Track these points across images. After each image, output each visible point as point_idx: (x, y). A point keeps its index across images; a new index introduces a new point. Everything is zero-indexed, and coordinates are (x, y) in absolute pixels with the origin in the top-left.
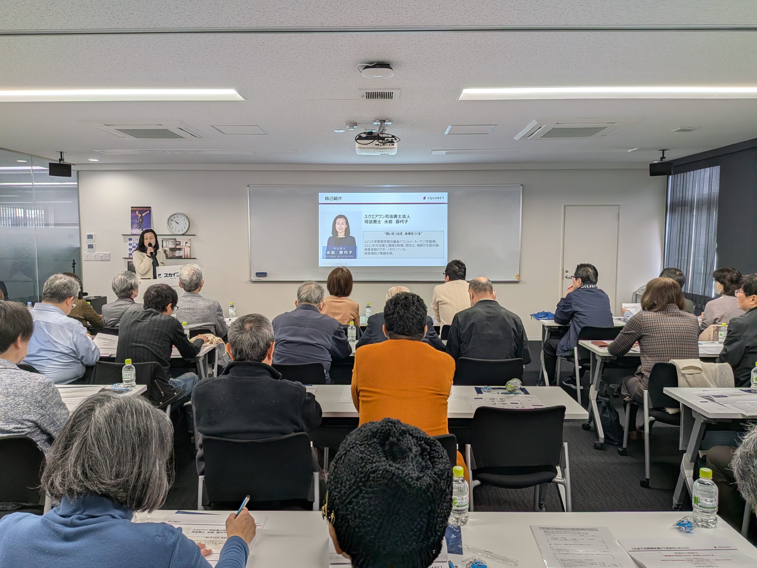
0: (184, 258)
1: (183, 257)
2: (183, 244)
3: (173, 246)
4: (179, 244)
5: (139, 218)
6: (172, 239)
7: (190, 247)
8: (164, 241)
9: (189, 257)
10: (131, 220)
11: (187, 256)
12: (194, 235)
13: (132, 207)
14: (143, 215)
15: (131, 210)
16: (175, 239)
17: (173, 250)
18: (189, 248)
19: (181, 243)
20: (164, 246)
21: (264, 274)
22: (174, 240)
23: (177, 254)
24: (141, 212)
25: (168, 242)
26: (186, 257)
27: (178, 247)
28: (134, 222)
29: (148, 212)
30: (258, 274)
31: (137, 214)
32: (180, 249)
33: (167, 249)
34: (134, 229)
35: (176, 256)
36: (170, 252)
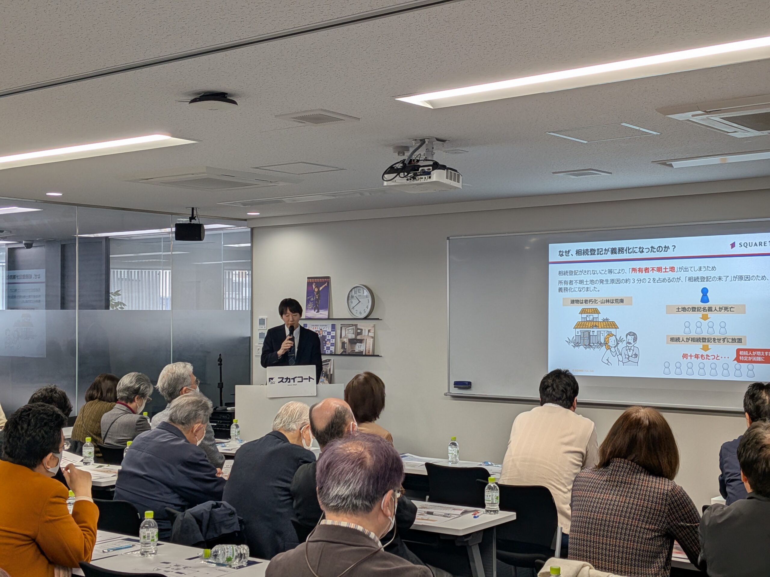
0: (366, 355)
1: (364, 354)
2: (365, 333)
3: (353, 336)
4: (360, 334)
5: (315, 293)
6: (353, 325)
7: (372, 337)
8: (343, 328)
9: (371, 354)
10: (307, 296)
11: (369, 352)
12: (378, 319)
13: (308, 278)
14: (321, 289)
15: (308, 282)
16: (356, 325)
17: (353, 342)
18: (372, 340)
19: (363, 331)
20: (343, 336)
21: (466, 385)
22: (354, 327)
23: (358, 348)
24: (318, 285)
25: (348, 330)
26: (367, 354)
27: (359, 337)
28: (310, 299)
29: (326, 285)
30: (459, 384)
31: (314, 287)
32: (361, 341)
33: (346, 340)
34: (309, 311)
35: (357, 351)
36: (349, 345)
